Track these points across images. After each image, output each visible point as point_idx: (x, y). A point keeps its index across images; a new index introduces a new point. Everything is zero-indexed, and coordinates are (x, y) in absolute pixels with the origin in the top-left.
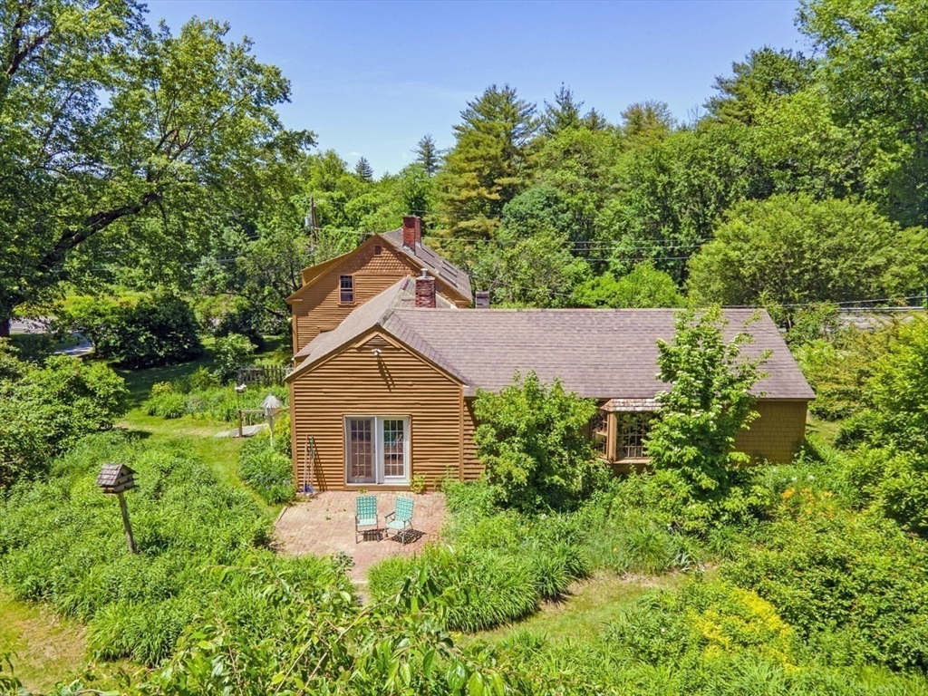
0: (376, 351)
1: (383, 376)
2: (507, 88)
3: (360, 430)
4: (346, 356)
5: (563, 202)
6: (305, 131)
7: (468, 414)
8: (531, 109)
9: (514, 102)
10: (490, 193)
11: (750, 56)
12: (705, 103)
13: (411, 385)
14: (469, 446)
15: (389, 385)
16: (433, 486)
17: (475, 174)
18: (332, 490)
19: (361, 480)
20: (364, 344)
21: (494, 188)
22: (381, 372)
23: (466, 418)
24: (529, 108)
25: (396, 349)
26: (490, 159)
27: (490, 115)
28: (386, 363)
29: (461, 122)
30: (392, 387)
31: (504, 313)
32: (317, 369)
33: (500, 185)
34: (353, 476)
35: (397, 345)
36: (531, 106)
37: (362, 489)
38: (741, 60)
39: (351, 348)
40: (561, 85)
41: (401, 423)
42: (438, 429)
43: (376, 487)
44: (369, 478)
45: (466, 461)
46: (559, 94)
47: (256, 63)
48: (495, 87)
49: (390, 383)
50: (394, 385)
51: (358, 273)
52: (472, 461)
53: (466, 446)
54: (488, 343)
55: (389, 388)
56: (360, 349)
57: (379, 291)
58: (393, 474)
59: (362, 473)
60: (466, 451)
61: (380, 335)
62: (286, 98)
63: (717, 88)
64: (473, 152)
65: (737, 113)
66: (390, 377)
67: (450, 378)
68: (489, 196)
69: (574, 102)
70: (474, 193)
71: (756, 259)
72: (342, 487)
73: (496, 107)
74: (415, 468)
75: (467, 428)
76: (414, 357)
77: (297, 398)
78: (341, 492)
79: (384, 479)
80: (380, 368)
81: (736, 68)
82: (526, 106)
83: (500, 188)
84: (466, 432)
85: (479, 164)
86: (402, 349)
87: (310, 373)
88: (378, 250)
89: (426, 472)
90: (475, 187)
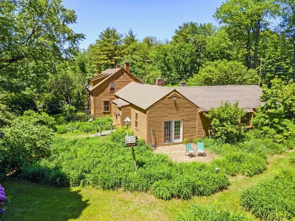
0: (175, 98)
1: (176, 107)
2: (113, 28)
3: (168, 125)
4: (165, 101)
5: (136, 65)
6: (82, 34)
7: (200, 117)
8: (122, 36)
9: (116, 33)
10: (111, 62)
11: (183, 24)
12: (172, 37)
13: (184, 109)
14: (200, 128)
15: (177, 109)
16: (189, 141)
17: (106, 55)
18: (159, 146)
19: (167, 142)
20: (171, 96)
21: (112, 60)
22: (175, 105)
23: (199, 119)
24: (121, 35)
25: (180, 97)
26: (111, 51)
27: (108, 37)
28: (177, 102)
29: (98, 38)
30: (178, 110)
31: (190, 88)
32: (156, 105)
33: (115, 59)
34: (165, 141)
35: (180, 96)
36: (122, 34)
37: (168, 145)
38: (181, 25)
39: (167, 98)
40: (130, 29)
41: (180, 122)
42: (190, 123)
43: (172, 143)
44: (170, 141)
45: (198, 132)
46: (129, 31)
47: (64, 8)
48: (109, 28)
49: (178, 109)
50: (179, 109)
51: (116, 81)
52: (200, 132)
53: (199, 128)
54: (196, 96)
55: (177, 111)
56: (169, 98)
57: (123, 87)
58: (177, 139)
59: (167, 140)
60: (198, 129)
61: (176, 93)
62: (75, 22)
63: (175, 33)
64: (104, 48)
65: (182, 40)
66: (178, 107)
67: (195, 106)
68: (111, 63)
69: (134, 34)
70: (106, 62)
71: (217, 77)
72: (162, 145)
73: (110, 34)
74: (184, 136)
75: (199, 122)
76: (185, 100)
77: (149, 116)
78: (162, 146)
79: (174, 141)
80: (175, 104)
81: (180, 27)
82: (120, 35)
83: (114, 60)
84: (199, 123)
85: (107, 52)
86: (182, 97)
87: (154, 107)
88: (123, 73)
89: (188, 137)
90: (106, 60)
